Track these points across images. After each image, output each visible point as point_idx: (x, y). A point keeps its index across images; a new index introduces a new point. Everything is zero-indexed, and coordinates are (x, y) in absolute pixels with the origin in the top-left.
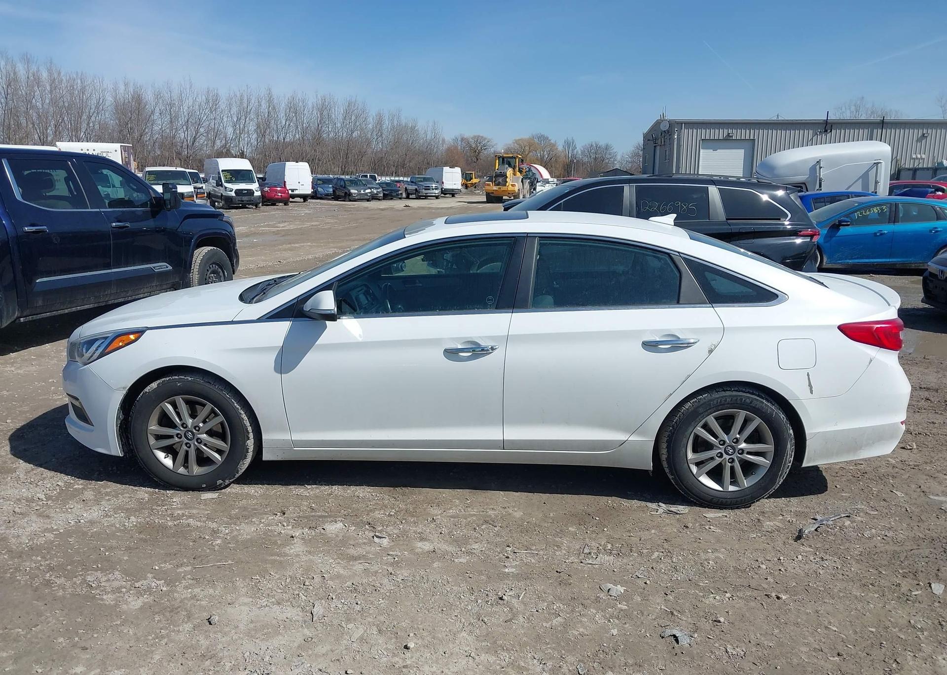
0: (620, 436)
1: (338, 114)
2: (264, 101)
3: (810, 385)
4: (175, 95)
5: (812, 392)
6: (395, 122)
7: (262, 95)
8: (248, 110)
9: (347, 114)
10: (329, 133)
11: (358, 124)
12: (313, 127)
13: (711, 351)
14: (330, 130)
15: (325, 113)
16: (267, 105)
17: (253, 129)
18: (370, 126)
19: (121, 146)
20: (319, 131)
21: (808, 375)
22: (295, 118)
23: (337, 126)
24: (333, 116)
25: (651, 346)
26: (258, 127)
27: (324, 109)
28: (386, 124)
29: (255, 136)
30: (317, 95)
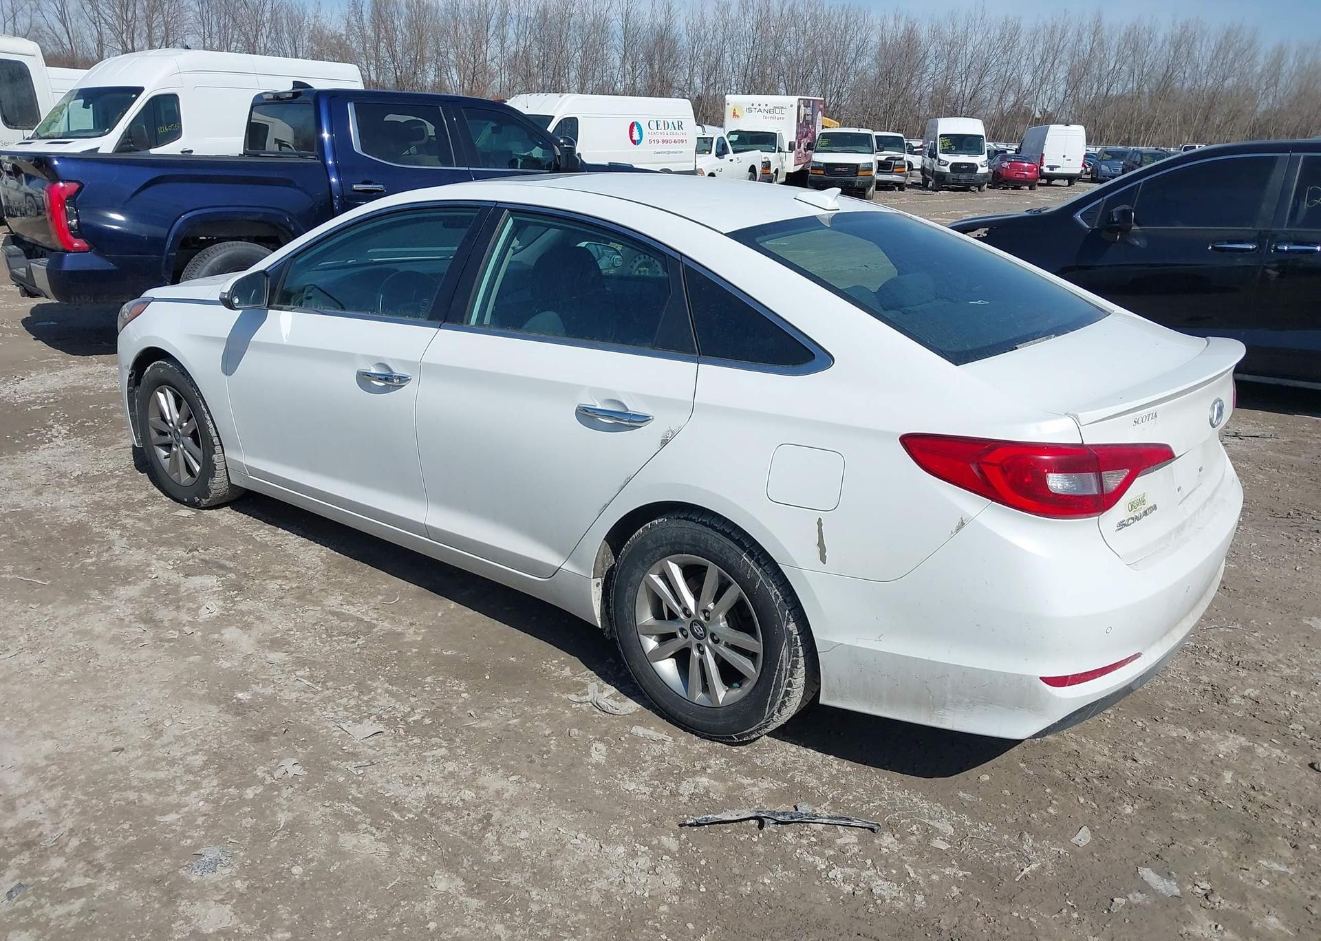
0: (550, 558)
1: (1204, 52)
2: (1086, 33)
3: (821, 544)
4: (959, 29)
5: (823, 559)
6: (1307, 61)
7: (1087, 23)
8: (1061, 48)
9: (1222, 49)
10: (1184, 81)
11: (1236, 65)
12: (1160, 71)
13: (665, 442)
14: (1186, 75)
15: (1183, 49)
16: (1091, 39)
17: (1062, 77)
18: (1259, 69)
19: (799, 99)
20: (1168, 78)
21: (820, 523)
22: (1131, 58)
23: (1200, 69)
24: (1197, 53)
25: (587, 415)
26: (1071, 72)
27: (1182, 43)
28: (1290, 63)
29: (1062, 88)
30: (1174, 23)
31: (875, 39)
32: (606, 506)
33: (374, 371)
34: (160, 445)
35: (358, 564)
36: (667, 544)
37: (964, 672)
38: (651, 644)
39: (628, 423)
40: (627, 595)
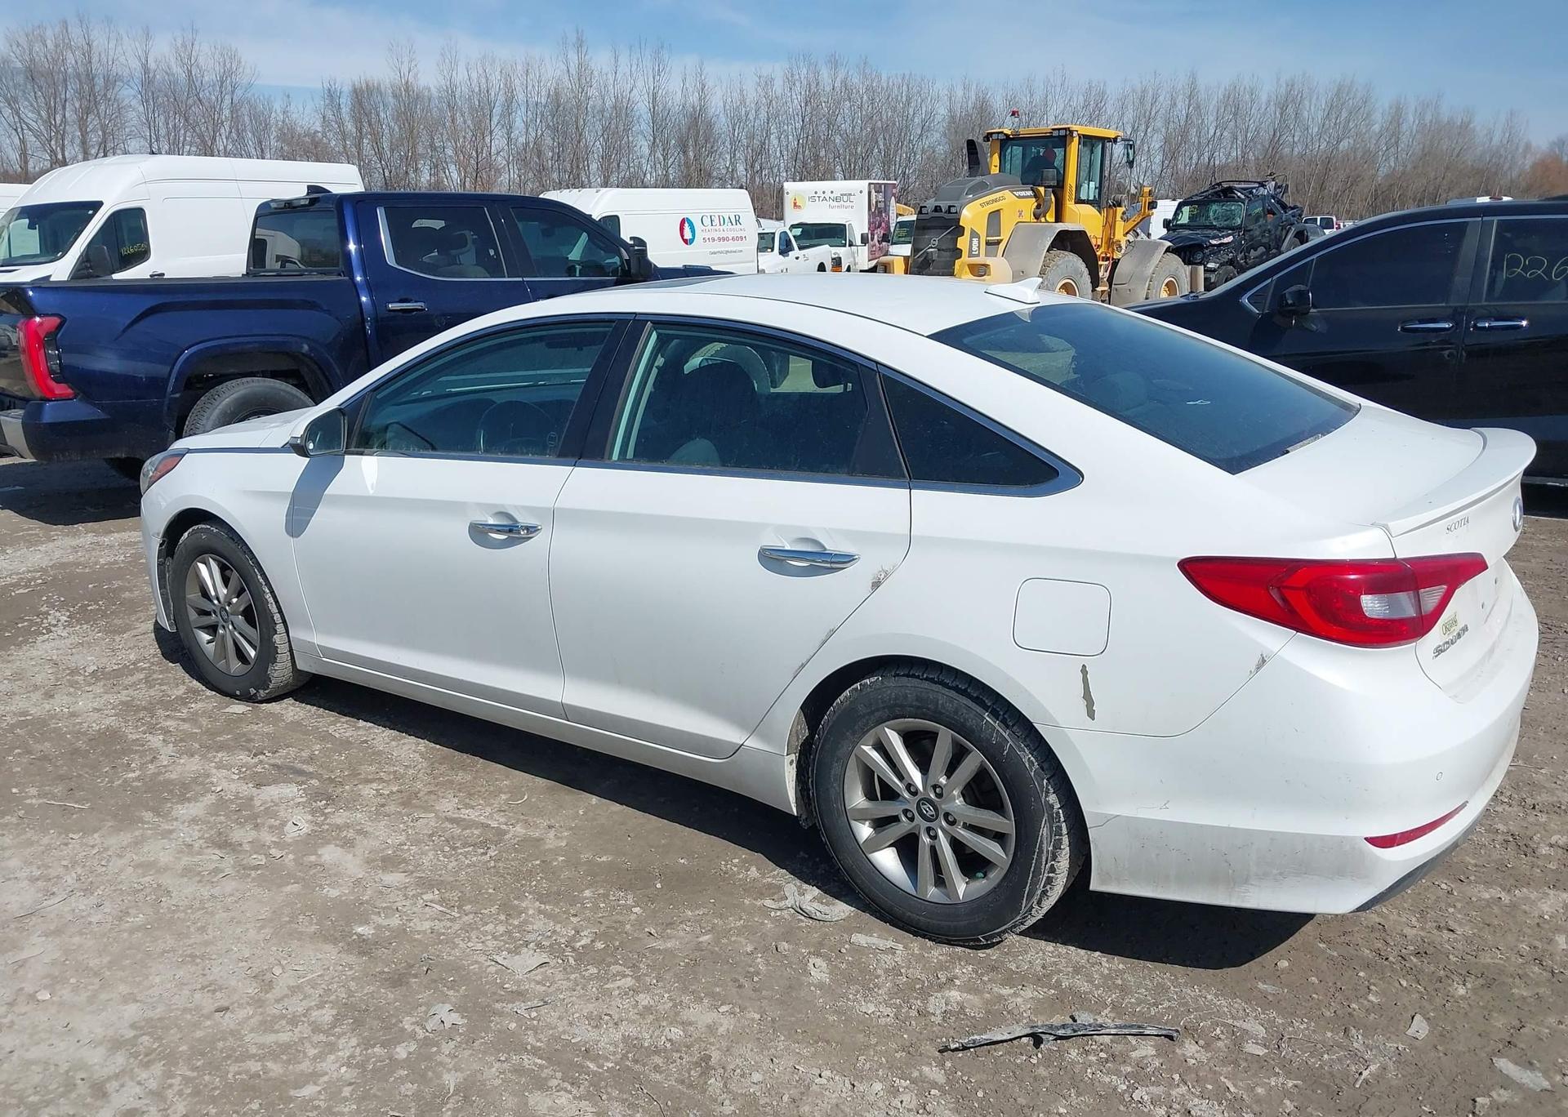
0: (731, 734)
1: (1314, 112)
2: (1181, 97)
3: (1087, 696)
4: (1037, 98)
5: (1091, 714)
6: (1428, 118)
7: (1180, 86)
8: (1153, 113)
9: (1333, 108)
10: (1294, 146)
11: (1351, 125)
12: (1266, 136)
13: (876, 585)
14: (1296, 139)
15: (1290, 110)
16: (1187, 103)
17: (1157, 146)
18: (1376, 128)
20: (1275, 143)
21: (1084, 670)
22: (1232, 123)
23: (1310, 131)
24: (1306, 114)
25: (773, 559)
26: (1167, 140)
27: (1289, 103)
28: (1410, 121)
29: (1158, 159)
30: (1279, 79)
31: (942, 111)
32: (803, 666)
33: (491, 521)
34: (200, 628)
35: (467, 758)
36: (884, 708)
37: (1273, 837)
38: (865, 831)
39: (829, 565)
40: (833, 772)
